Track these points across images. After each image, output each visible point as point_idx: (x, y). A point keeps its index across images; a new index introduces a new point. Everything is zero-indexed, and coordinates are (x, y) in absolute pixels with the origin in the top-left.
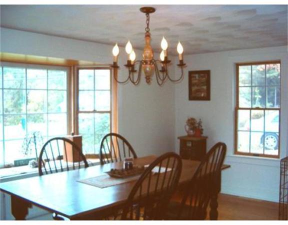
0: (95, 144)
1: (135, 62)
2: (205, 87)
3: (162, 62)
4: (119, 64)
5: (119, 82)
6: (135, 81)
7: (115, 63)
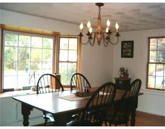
0: (67, 80)
1: (92, 33)
2: (130, 50)
3: (107, 33)
4: (83, 34)
5: (83, 44)
6: (92, 43)
7: (81, 33)
